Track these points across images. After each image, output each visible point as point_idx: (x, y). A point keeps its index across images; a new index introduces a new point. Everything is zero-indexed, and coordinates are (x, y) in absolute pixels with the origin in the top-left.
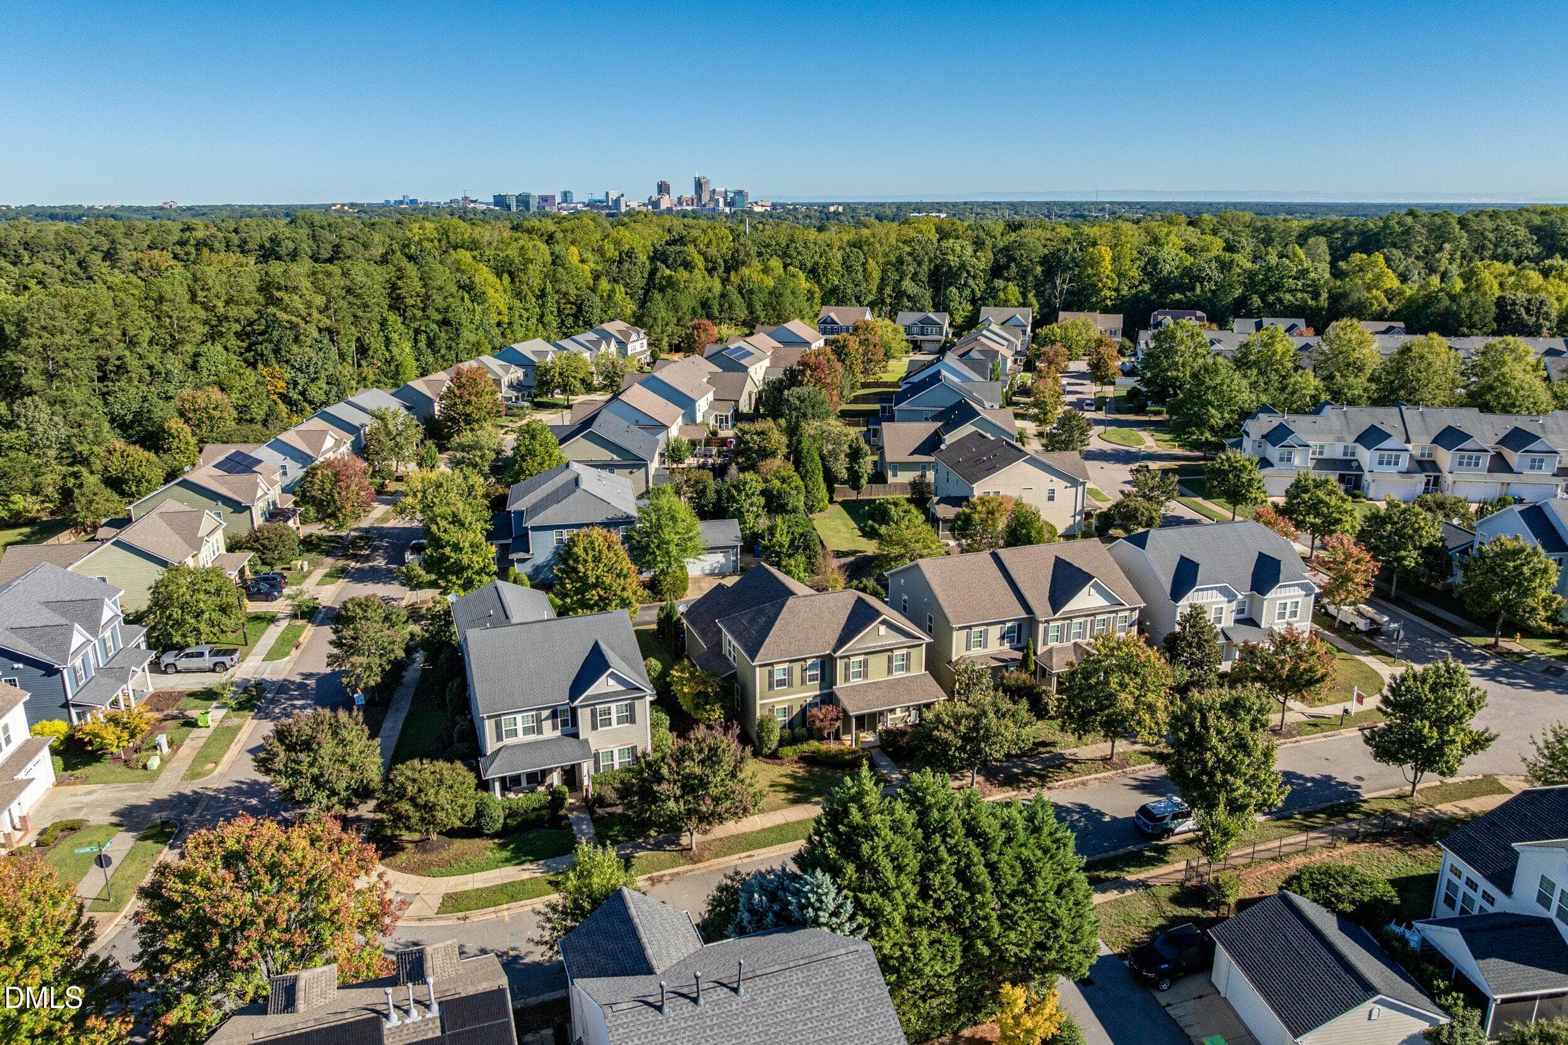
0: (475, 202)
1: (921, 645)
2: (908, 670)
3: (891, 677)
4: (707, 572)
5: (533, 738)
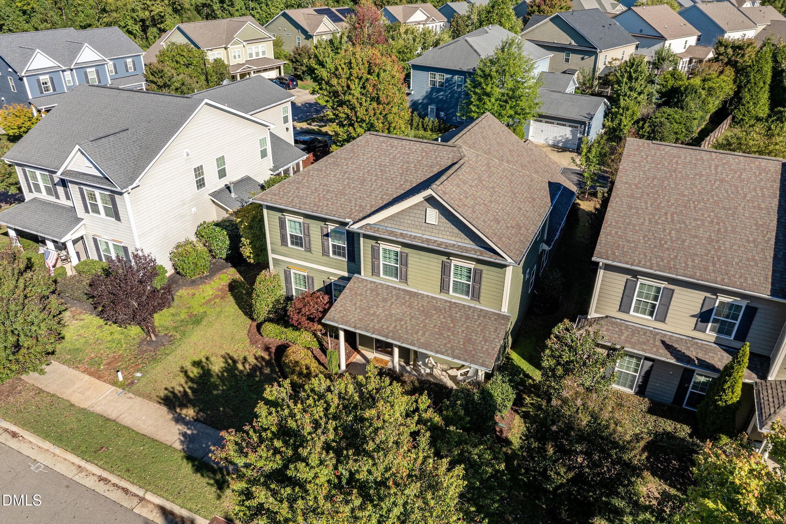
1: (504, 266)
2: (476, 296)
3: (443, 297)
4: (551, 142)
5: (52, 199)
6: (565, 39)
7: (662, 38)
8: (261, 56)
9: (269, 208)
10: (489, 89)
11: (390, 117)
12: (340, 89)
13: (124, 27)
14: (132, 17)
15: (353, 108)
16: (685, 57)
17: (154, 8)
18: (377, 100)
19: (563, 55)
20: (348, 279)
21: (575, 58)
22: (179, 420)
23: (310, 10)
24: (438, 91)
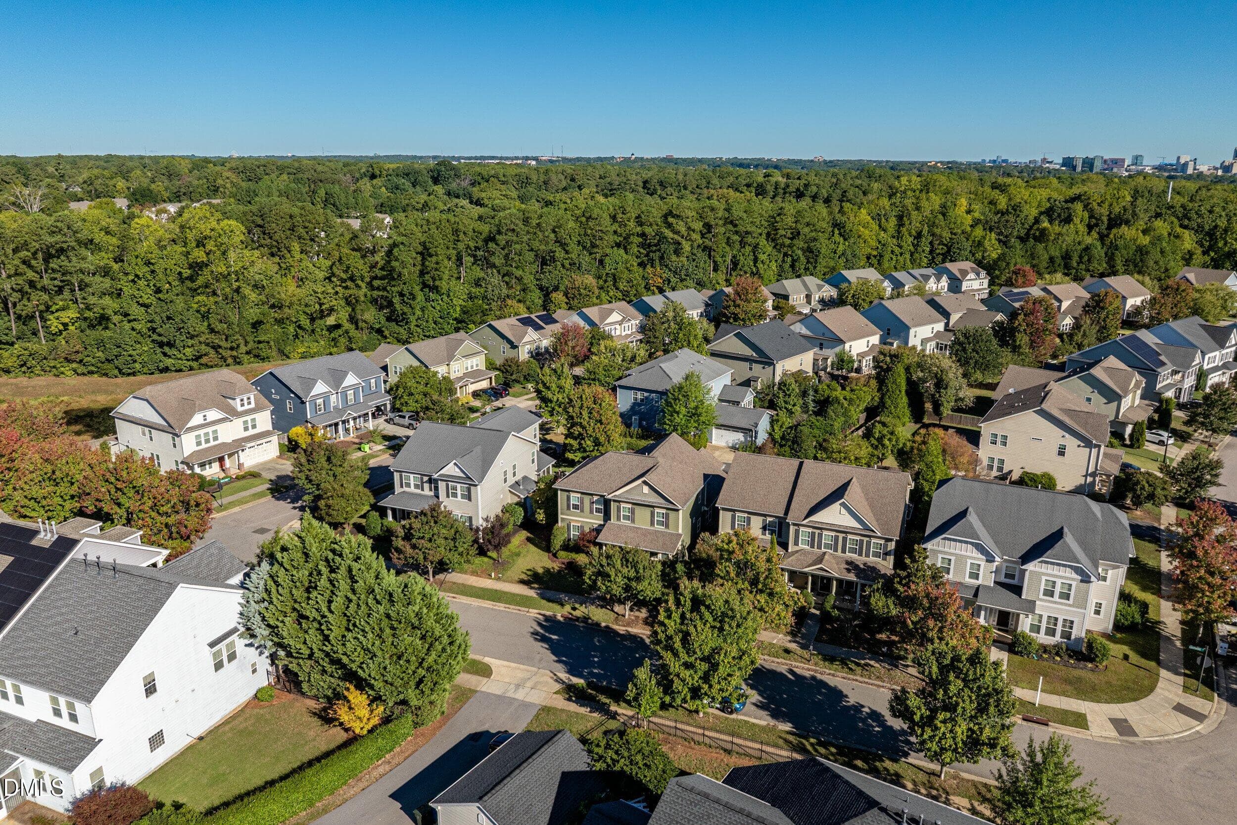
0: (1051, 162)
1: (677, 510)
2: (667, 526)
3: (652, 528)
4: (730, 445)
5: (419, 491)
6: (748, 352)
7: (841, 342)
8: (475, 368)
9: (562, 490)
10: (678, 409)
11: (609, 433)
12: (574, 415)
13: (296, 322)
14: (304, 312)
15: (584, 428)
16: (869, 355)
17: (325, 301)
18: (601, 422)
19: (747, 364)
20: (604, 525)
21: (757, 367)
22: (532, 588)
23: (513, 321)
24: (639, 405)
